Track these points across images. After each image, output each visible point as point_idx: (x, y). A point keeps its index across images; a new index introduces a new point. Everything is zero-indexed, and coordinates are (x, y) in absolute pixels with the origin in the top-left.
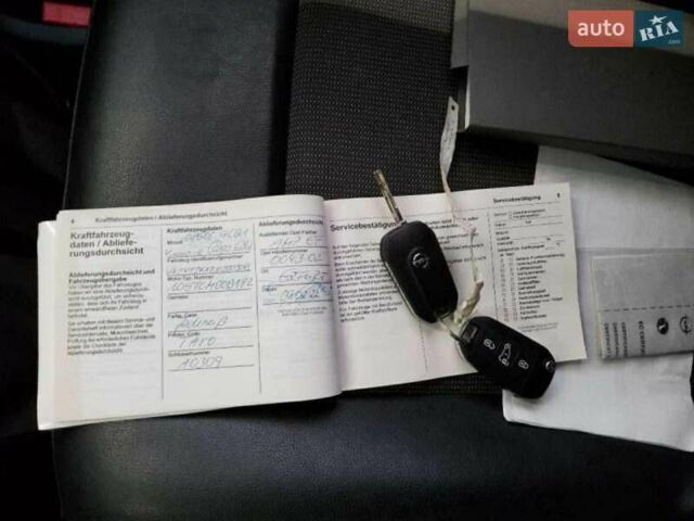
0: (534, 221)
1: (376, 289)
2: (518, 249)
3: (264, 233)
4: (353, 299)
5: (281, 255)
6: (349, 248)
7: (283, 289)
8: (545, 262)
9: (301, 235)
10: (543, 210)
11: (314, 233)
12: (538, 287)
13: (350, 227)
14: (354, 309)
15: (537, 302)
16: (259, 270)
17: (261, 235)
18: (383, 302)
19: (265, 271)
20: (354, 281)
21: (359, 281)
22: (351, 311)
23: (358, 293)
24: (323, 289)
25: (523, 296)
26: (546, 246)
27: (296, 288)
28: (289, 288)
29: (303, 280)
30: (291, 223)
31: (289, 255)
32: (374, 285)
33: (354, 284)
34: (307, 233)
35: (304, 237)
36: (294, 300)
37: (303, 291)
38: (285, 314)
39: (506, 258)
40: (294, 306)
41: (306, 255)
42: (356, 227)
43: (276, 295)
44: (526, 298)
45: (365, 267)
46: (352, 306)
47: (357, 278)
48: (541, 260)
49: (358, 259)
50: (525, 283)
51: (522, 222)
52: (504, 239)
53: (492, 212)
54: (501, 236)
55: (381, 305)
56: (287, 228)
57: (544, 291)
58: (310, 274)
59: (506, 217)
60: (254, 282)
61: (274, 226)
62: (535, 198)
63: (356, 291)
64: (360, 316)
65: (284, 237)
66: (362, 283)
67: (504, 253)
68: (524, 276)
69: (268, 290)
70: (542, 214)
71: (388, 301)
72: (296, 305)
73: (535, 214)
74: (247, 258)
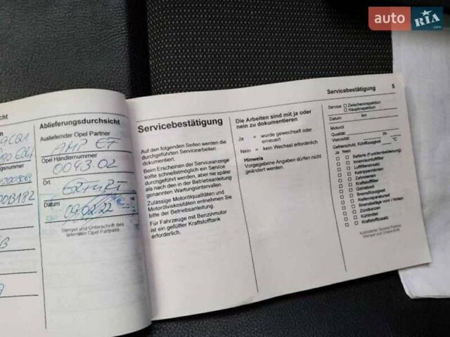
0: (370, 114)
1: (194, 197)
2: (354, 145)
3: (45, 137)
4: (166, 210)
5: (63, 162)
6: (160, 152)
7: (67, 203)
8: (382, 158)
9: (88, 137)
10: (379, 102)
11: (107, 134)
12: (377, 187)
13: (161, 127)
14: (165, 222)
15: (377, 203)
16: (41, 181)
17: (42, 139)
18: (202, 212)
19: (46, 182)
20: (167, 189)
21: (172, 189)
22: (163, 225)
23: (172, 203)
24: (118, 201)
25: (361, 197)
26: (383, 141)
27: (83, 202)
28: (73, 202)
29: (91, 192)
30: (75, 123)
31: (73, 161)
32: (191, 193)
33: (167, 193)
34: (96, 134)
35: (92, 139)
36: (80, 216)
37: (91, 205)
38: (70, 233)
39: (342, 156)
40: (80, 224)
41: (95, 161)
42: (168, 126)
43: (60, 211)
44: (365, 199)
45: (179, 172)
46: (164, 218)
47: (171, 186)
48: (378, 157)
49: (171, 163)
50: (362, 183)
51: (358, 116)
52: (340, 135)
53: (326, 104)
54: (336, 131)
55: (199, 216)
56: (71, 129)
57: (383, 190)
58: (100, 184)
59: (341, 110)
60: (35, 196)
61: (56, 128)
62: (370, 88)
63: (169, 200)
64: (174, 230)
65: (68, 141)
66: (177, 191)
67: (340, 150)
68: (362, 175)
69: (50, 205)
70: (377, 106)
71: (209, 211)
72: (84, 222)
73: (370, 106)
74: (28, 168)
